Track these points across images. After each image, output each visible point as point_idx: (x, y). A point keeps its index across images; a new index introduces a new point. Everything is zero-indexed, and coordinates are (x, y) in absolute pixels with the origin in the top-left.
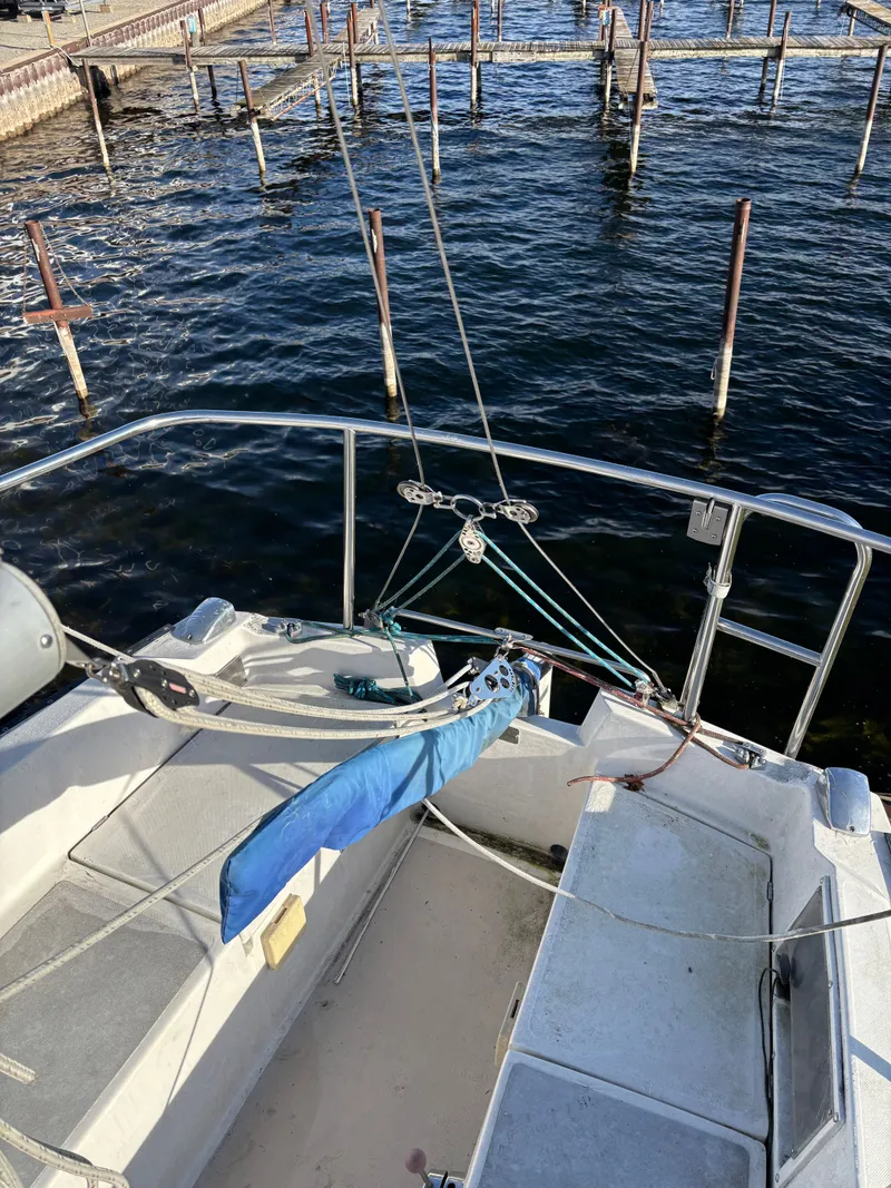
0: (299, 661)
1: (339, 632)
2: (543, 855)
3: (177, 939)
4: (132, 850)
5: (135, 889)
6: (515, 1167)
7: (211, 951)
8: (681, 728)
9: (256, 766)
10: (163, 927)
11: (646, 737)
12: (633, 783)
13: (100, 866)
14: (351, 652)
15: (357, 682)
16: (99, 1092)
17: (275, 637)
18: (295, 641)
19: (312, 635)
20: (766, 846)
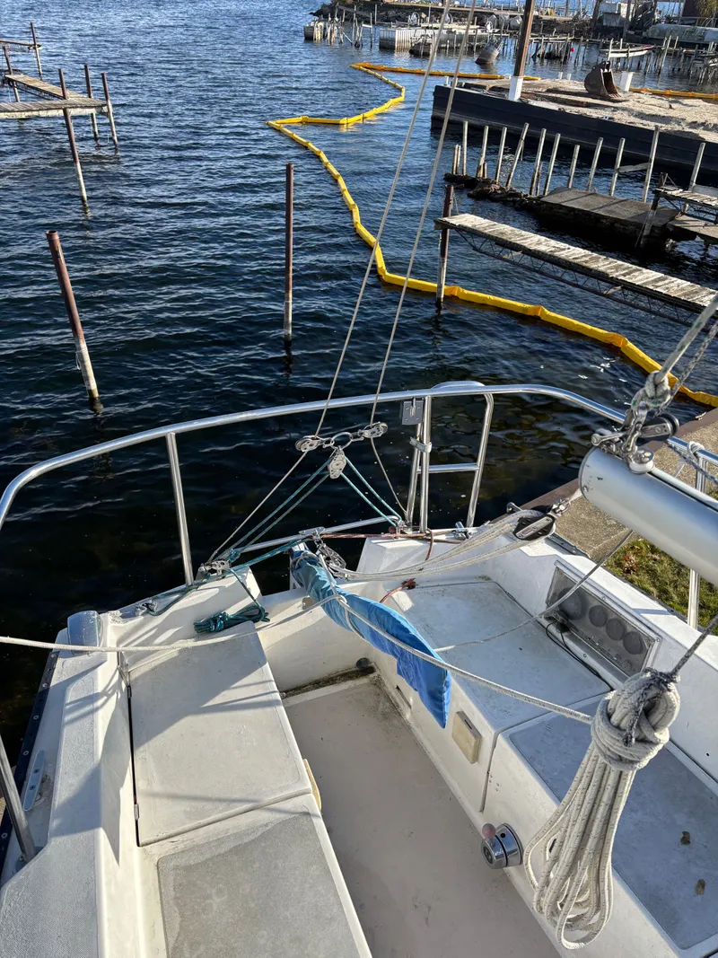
0: (161, 629)
1: (184, 593)
2: (353, 672)
3: (284, 823)
4: (185, 806)
5: (218, 823)
6: (556, 774)
7: (310, 812)
8: (427, 539)
9: (205, 705)
10: (266, 825)
11: (408, 553)
12: (410, 585)
13: (172, 832)
14: (201, 601)
15: (215, 620)
16: (347, 924)
17: (139, 619)
18: (160, 613)
19: (168, 602)
20: (489, 579)
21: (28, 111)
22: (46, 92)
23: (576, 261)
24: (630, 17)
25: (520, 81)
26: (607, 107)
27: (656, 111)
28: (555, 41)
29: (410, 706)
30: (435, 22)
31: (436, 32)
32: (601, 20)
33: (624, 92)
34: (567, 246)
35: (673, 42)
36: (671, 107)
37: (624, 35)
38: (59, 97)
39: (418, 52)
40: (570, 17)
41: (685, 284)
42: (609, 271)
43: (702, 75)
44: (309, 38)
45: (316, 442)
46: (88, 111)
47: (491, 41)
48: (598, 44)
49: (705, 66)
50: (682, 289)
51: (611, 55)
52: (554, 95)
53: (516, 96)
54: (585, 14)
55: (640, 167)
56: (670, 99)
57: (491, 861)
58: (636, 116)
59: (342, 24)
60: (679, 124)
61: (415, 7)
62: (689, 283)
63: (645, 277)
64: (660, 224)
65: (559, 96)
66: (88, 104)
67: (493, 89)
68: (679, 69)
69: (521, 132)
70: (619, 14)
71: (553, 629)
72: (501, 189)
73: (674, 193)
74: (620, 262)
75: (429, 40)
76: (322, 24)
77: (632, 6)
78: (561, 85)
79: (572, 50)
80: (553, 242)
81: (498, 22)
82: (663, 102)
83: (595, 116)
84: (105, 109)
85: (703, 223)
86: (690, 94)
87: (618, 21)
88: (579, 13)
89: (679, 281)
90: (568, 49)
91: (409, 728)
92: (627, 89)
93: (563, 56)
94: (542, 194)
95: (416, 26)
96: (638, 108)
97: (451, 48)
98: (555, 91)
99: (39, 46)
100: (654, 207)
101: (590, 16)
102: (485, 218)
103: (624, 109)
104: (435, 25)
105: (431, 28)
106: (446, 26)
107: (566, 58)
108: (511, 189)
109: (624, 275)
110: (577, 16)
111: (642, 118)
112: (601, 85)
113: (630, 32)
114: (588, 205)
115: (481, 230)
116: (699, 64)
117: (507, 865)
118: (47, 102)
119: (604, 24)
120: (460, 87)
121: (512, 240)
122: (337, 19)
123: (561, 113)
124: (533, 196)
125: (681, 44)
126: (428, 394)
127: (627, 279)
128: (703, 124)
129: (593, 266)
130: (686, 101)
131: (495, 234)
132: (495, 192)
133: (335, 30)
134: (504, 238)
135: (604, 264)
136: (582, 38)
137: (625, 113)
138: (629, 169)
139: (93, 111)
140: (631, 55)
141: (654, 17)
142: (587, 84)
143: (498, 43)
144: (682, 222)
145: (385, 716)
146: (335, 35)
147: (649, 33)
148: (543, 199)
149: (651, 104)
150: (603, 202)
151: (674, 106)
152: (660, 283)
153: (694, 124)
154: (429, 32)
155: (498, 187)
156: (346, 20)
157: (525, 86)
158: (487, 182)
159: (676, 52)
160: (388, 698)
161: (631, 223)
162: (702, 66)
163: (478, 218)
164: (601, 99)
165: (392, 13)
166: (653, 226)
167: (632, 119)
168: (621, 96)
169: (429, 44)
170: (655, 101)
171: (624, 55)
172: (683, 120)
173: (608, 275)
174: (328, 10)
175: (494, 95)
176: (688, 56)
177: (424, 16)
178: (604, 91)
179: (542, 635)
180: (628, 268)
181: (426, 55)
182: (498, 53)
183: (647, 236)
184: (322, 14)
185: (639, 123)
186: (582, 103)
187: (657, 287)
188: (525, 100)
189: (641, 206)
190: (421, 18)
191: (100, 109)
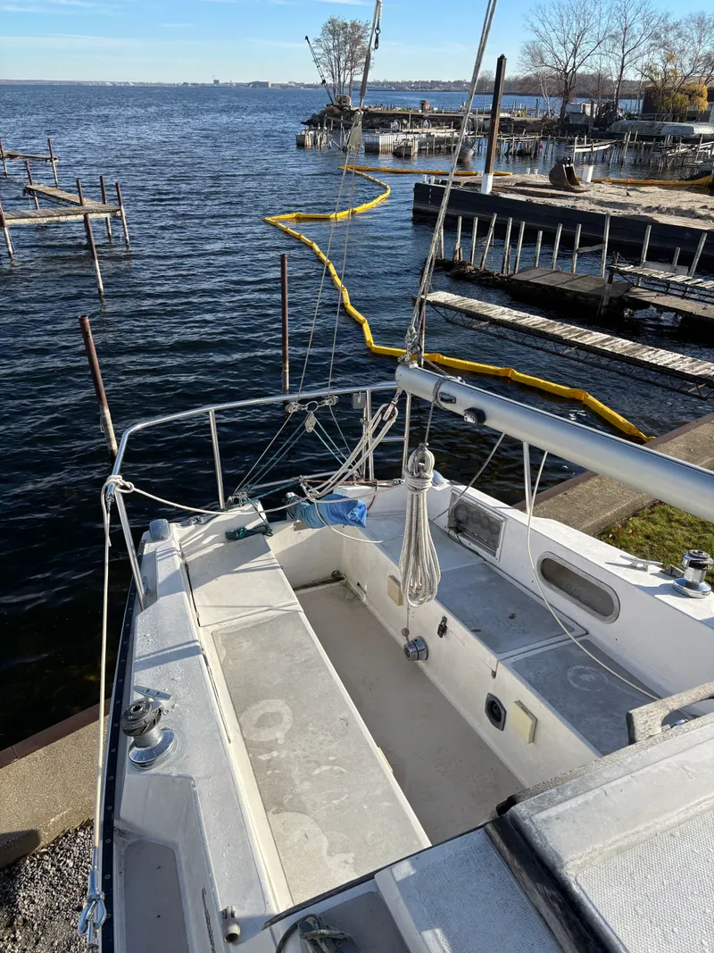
0: (206, 535)
1: (219, 512)
2: (329, 580)
8: (374, 485)
14: (230, 518)
15: (238, 531)
17: (192, 527)
18: (205, 523)
21: (49, 216)
22: (64, 200)
23: (534, 327)
24: (594, 116)
25: (491, 178)
26: (571, 197)
27: (615, 199)
28: (527, 140)
29: (365, 592)
30: (415, 128)
31: (417, 136)
32: (567, 119)
33: (587, 183)
34: (528, 315)
35: (633, 135)
36: (628, 195)
37: (590, 131)
38: (76, 204)
39: (401, 153)
40: (540, 117)
41: (628, 343)
42: (563, 335)
43: (661, 165)
44: (301, 145)
45: (297, 407)
46: (103, 216)
47: (467, 142)
48: (565, 140)
49: (663, 157)
50: (626, 347)
51: (576, 150)
52: (521, 188)
53: (488, 190)
54: (553, 114)
55: (596, 248)
56: (629, 187)
57: (408, 656)
58: (596, 204)
59: (331, 132)
60: (635, 208)
61: (399, 115)
62: (632, 342)
63: (594, 338)
64: (617, 296)
65: (526, 188)
66: (103, 209)
67: (467, 184)
68: (641, 160)
69: (491, 220)
70: (584, 113)
71: (452, 533)
72: (476, 269)
73: (626, 269)
74: (573, 327)
75: (409, 143)
76: (312, 132)
77: (595, 105)
78: (529, 179)
79: (541, 147)
80: (515, 312)
81: (473, 125)
82: (622, 190)
83: (559, 205)
84: (118, 213)
85: (655, 294)
86: (650, 182)
87: (583, 119)
88: (547, 114)
89: (624, 341)
90: (537, 146)
91: (365, 606)
92: (589, 180)
93: (533, 152)
94: (512, 272)
95: (398, 131)
96: (598, 197)
97: (431, 149)
98: (523, 184)
99: (55, 159)
100: (610, 281)
101: (557, 115)
102: (456, 294)
103: (585, 198)
104: (414, 130)
105: (412, 133)
106: (426, 130)
107: (535, 154)
108: (485, 270)
109: (576, 337)
110: (545, 117)
111: (602, 205)
112: (564, 178)
113: (595, 129)
114: (553, 281)
115: (452, 304)
116: (658, 155)
117: (418, 659)
118: (66, 209)
119: (571, 122)
120: (438, 183)
121: (480, 312)
122: (325, 128)
123: (529, 203)
124: (505, 274)
125: (641, 138)
126: (368, 390)
127: (579, 340)
128: (657, 208)
129: (550, 330)
130: (643, 189)
131: (464, 308)
132: (470, 272)
133: (324, 138)
134: (473, 310)
135: (559, 329)
136: (550, 136)
137: (587, 202)
138: (587, 249)
139: (108, 215)
140: (595, 149)
141: (616, 114)
142: (551, 177)
143: (473, 144)
144: (636, 293)
145: (350, 601)
146: (324, 141)
147: (613, 128)
148: (514, 277)
149: (610, 192)
150: (564, 277)
151: (631, 193)
152: (607, 343)
153: (649, 209)
154: (410, 137)
155: (472, 268)
156: (334, 128)
157: (495, 181)
158: (463, 264)
159: (636, 145)
160: (352, 591)
161: (592, 296)
162: (660, 156)
163: (450, 295)
164: (565, 190)
165: (376, 120)
166: (611, 298)
167: (593, 206)
168: (583, 186)
169: (410, 147)
170: (614, 190)
171: (589, 150)
172: (639, 205)
173: (562, 337)
174: (318, 120)
175: (467, 189)
176: (647, 147)
177: (405, 122)
178: (567, 183)
179: (445, 537)
180: (580, 331)
181: (408, 156)
182: (473, 152)
183: (606, 307)
184: (312, 123)
185: (598, 210)
186: (548, 194)
187: (604, 346)
188: (495, 193)
189: (599, 281)
190: (402, 124)
191: (113, 214)
